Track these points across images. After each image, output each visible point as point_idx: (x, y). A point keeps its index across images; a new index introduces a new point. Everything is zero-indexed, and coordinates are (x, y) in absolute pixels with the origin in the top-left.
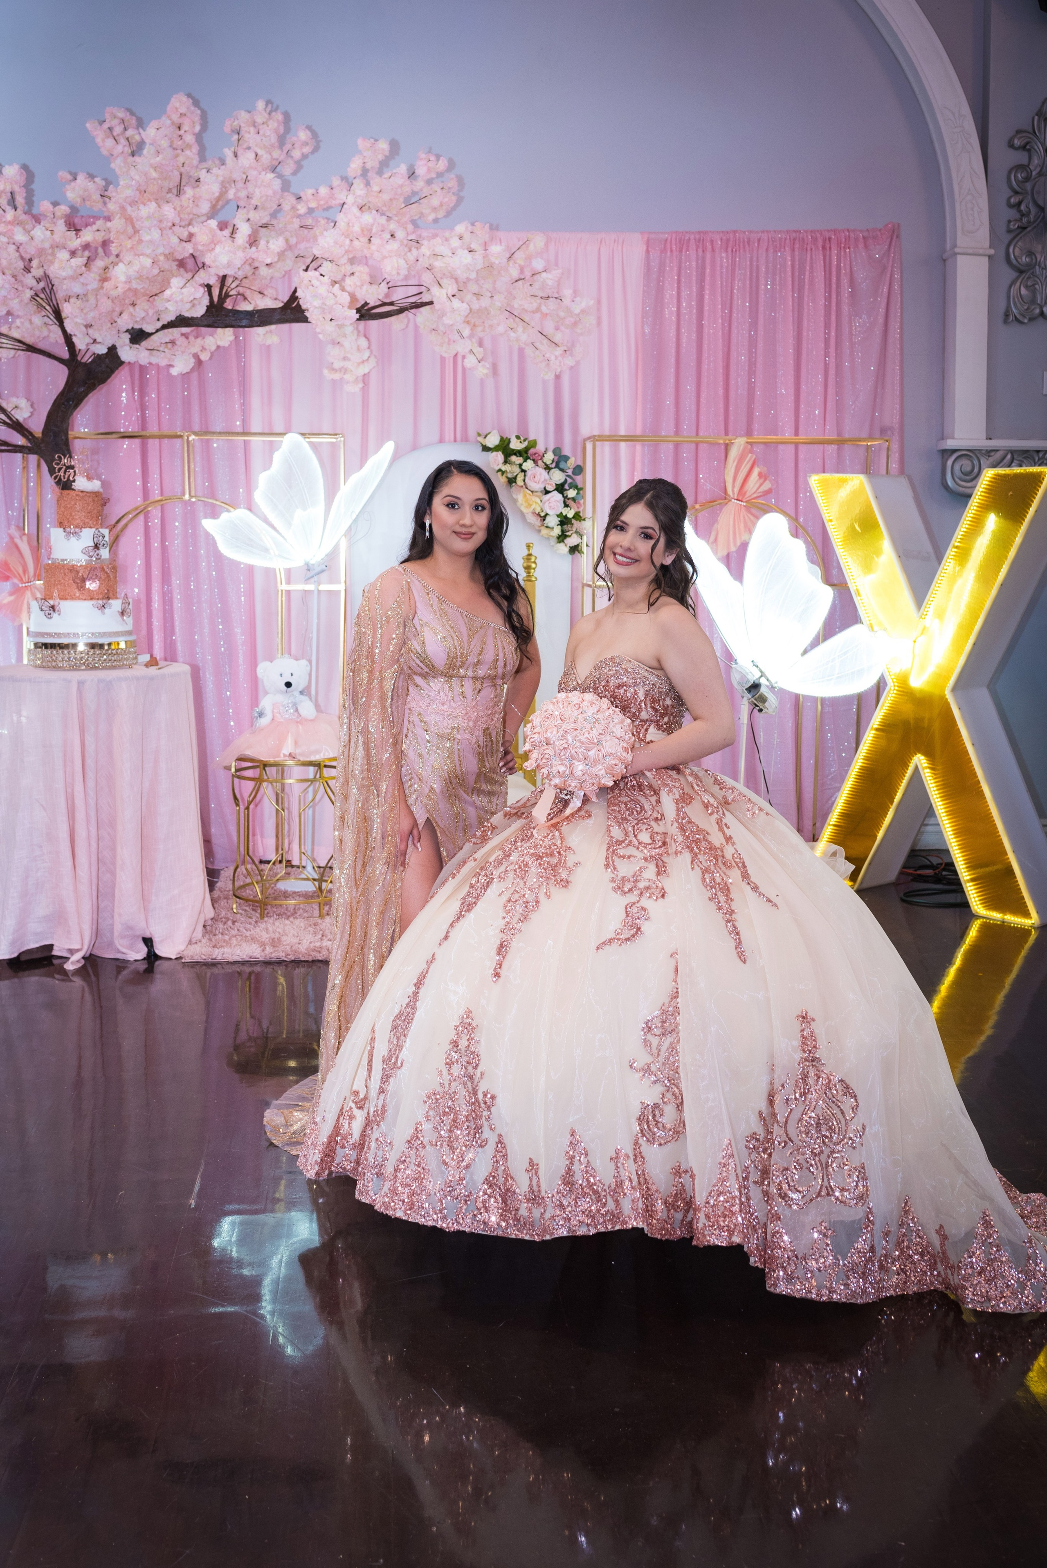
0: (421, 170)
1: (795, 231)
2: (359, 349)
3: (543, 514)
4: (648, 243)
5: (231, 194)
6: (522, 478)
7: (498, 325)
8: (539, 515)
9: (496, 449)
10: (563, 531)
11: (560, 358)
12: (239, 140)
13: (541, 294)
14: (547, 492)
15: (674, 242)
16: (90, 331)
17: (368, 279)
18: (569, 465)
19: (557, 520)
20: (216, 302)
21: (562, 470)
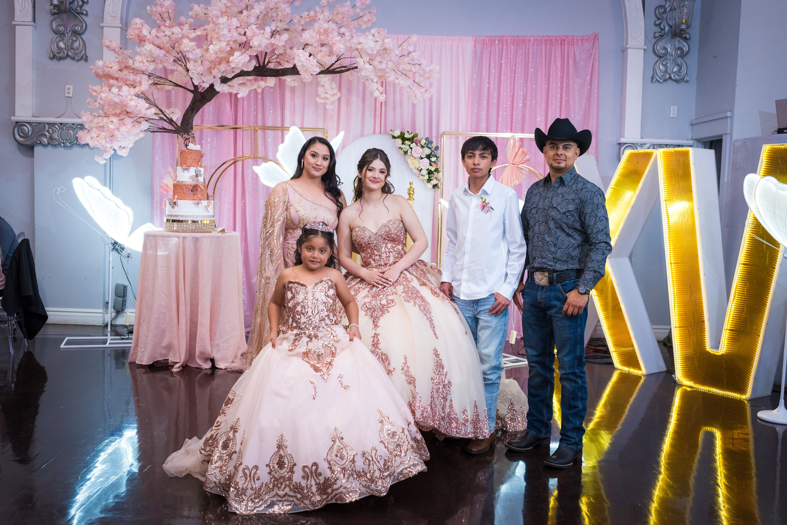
0: (358, 4)
1: (547, 36)
2: (332, 88)
3: (419, 169)
4: (475, 42)
5: (270, 14)
6: (410, 152)
7: (390, 76)
9: (398, 137)
10: (429, 177)
11: (423, 94)
13: (412, 62)
14: (422, 158)
16: (201, 77)
17: (327, 53)
18: (432, 146)
19: (426, 172)
20: (262, 65)
21: (429, 148)
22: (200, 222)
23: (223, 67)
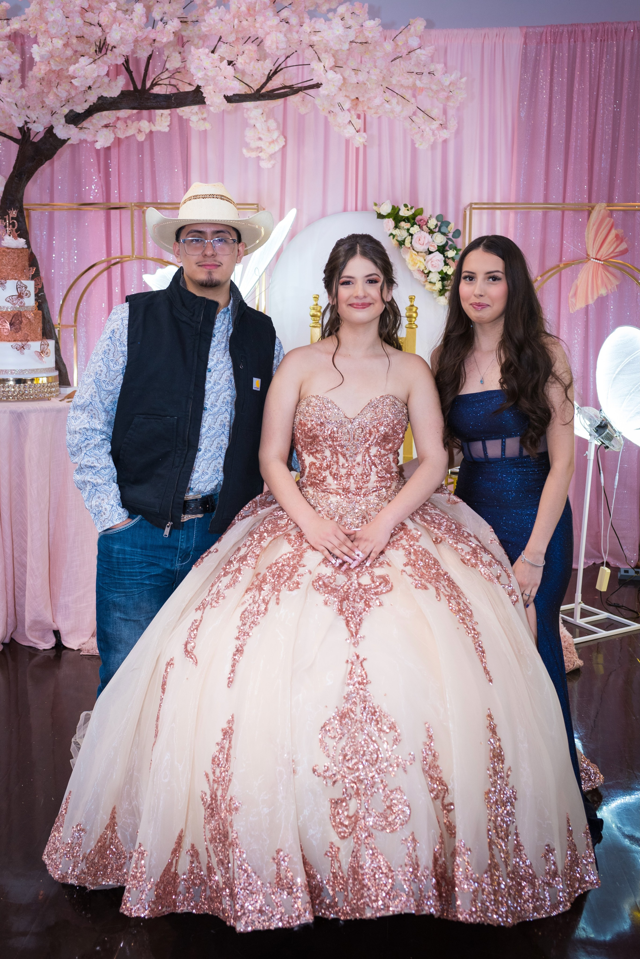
3: (426, 272)
4: (526, 37)
6: (410, 241)
8: (423, 272)
9: (388, 216)
10: (443, 286)
11: (436, 132)
13: (416, 70)
14: (430, 253)
15: (548, 35)
17: (255, 56)
18: (449, 229)
19: (438, 277)
20: (139, 87)
21: (444, 234)
22: (29, 383)
23: (62, 92)
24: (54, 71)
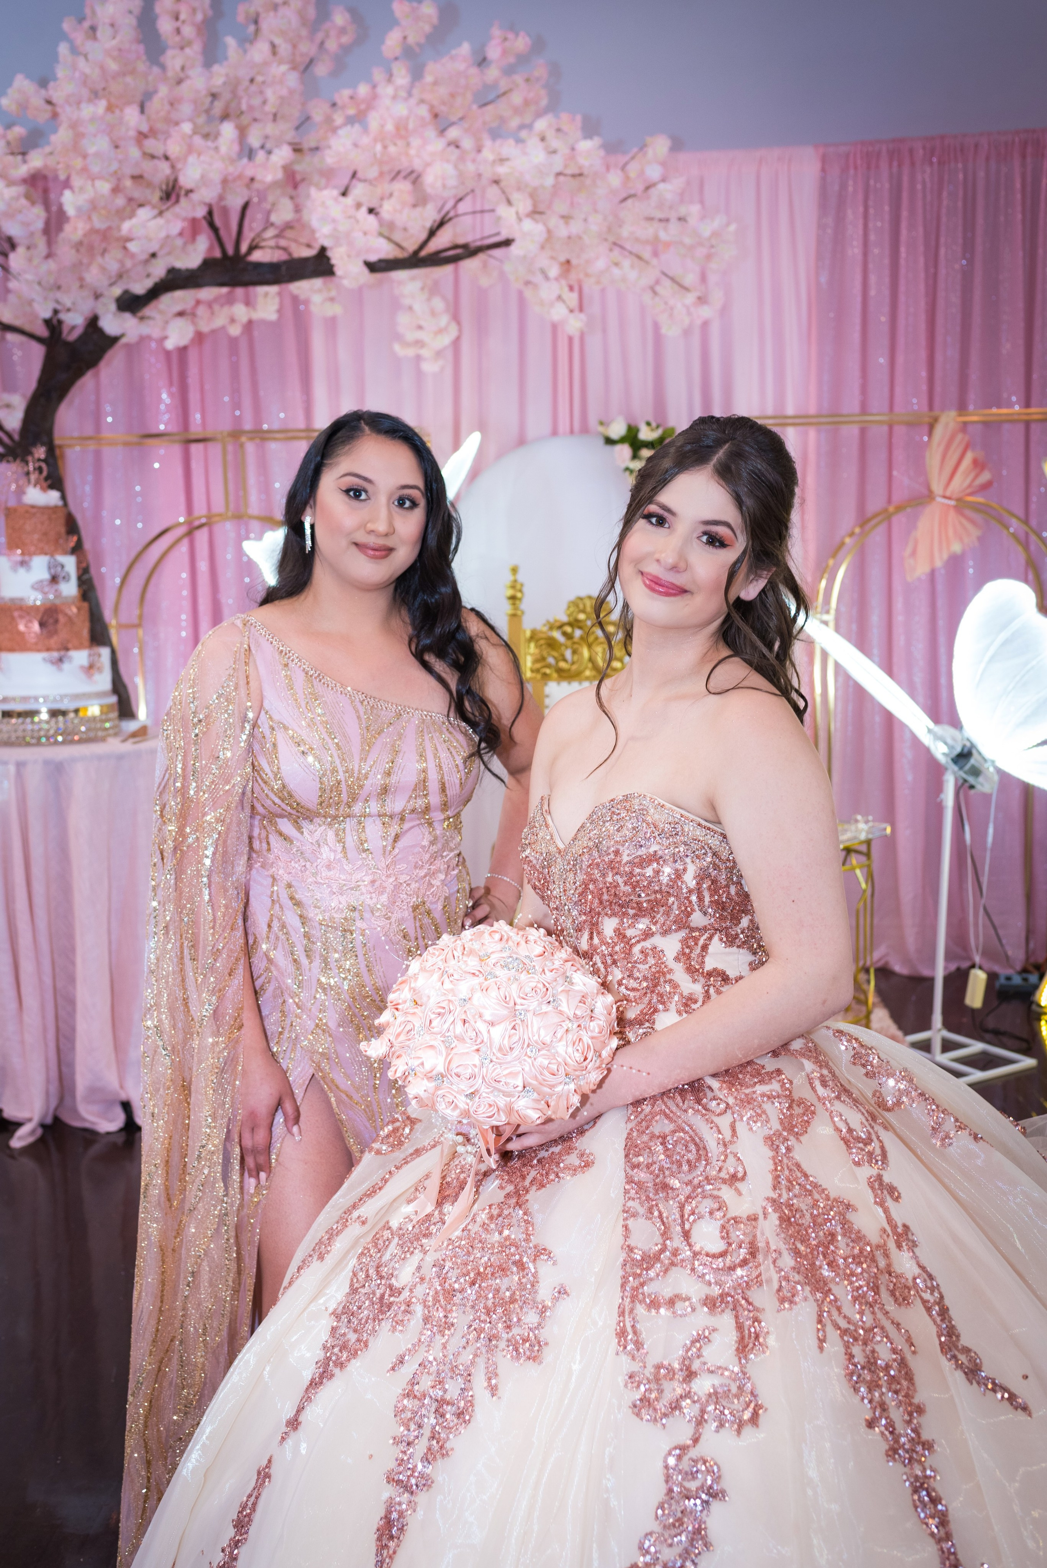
0: (493, 52)
1: (1027, 131)
2: (433, 314)
4: (824, 161)
9: (622, 440)
11: (690, 308)
12: (257, 31)
13: (659, 215)
15: (858, 155)
16: (58, 294)
17: (410, 199)
20: (230, 251)
22: (72, 715)
24: (97, 231)
